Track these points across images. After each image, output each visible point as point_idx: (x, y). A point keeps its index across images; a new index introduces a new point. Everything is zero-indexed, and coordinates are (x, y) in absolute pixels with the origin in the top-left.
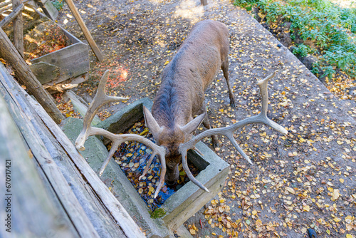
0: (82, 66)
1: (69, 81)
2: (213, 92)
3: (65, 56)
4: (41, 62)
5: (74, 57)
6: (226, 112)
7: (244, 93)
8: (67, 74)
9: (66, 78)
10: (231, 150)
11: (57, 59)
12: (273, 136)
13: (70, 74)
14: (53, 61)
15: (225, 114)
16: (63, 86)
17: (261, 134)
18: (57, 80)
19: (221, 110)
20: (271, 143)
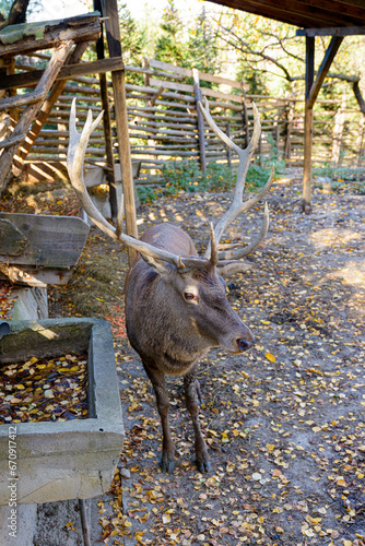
0: (65, 255)
1: (33, 270)
2: (285, 412)
3: (47, 228)
4: (7, 220)
5: (60, 235)
6: (277, 453)
7: (344, 438)
8: (35, 257)
9: (31, 261)
10: (225, 513)
11: (32, 226)
12: (329, 531)
13: (41, 259)
14: (25, 227)
15: (272, 456)
16: (21, 274)
17: (307, 517)
18: (15, 257)
19: (270, 447)
20: (315, 541)
